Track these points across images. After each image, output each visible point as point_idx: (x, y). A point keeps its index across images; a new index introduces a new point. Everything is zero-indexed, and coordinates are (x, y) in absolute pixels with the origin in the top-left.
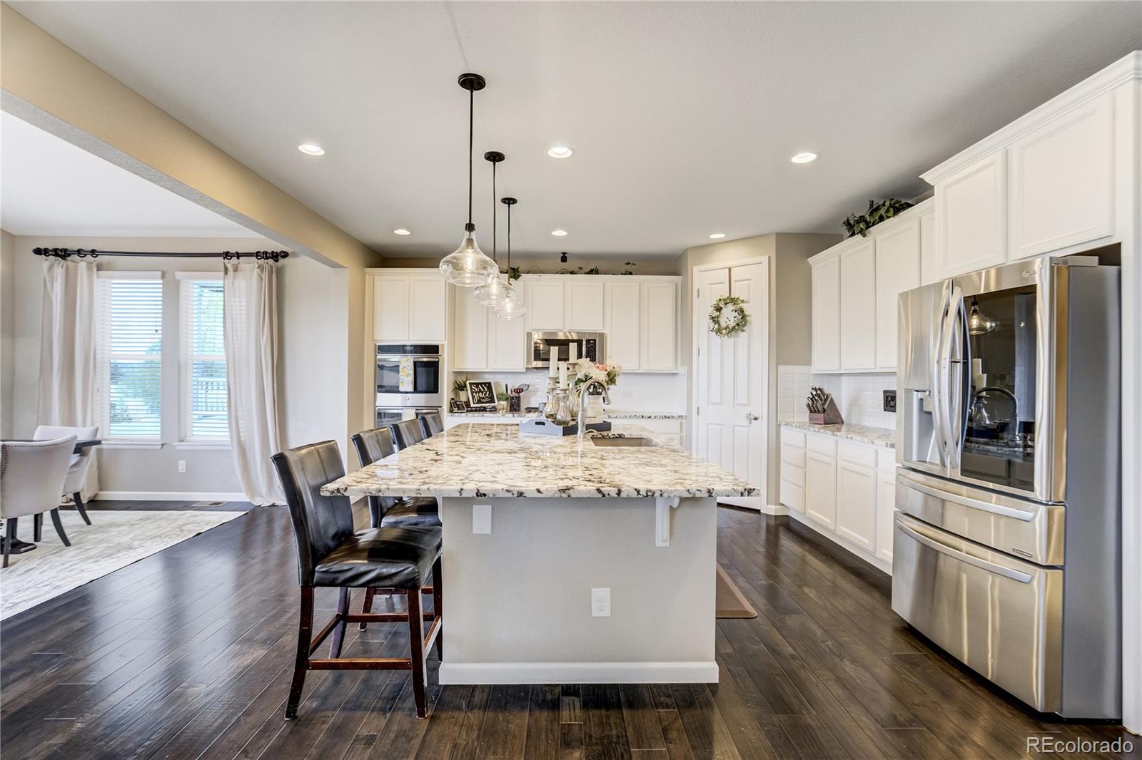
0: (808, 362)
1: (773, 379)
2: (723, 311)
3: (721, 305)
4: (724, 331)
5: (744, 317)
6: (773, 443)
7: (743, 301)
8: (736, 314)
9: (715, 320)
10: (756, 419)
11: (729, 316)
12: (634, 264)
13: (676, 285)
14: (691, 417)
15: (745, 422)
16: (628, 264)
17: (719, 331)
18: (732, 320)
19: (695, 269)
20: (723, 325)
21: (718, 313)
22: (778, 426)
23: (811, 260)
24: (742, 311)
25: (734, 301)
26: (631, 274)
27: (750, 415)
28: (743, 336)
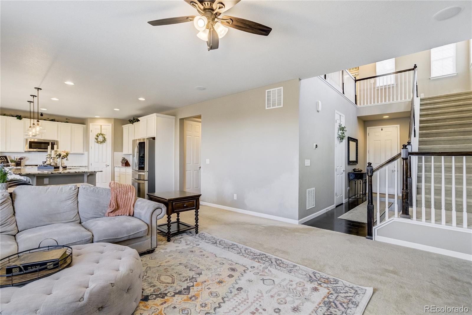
0: (122, 151)
1: (113, 156)
2: (99, 137)
3: (98, 135)
4: (99, 142)
5: (105, 139)
6: (113, 172)
7: (105, 135)
8: (103, 138)
9: (97, 139)
10: (108, 166)
11: (100, 138)
12: (69, 120)
13: (84, 128)
14: (89, 166)
15: (105, 167)
16: (67, 119)
17: (97, 142)
18: (102, 139)
19: (90, 124)
20: (99, 141)
21: (97, 137)
22: (114, 167)
23: (123, 126)
24: (104, 137)
25: (102, 135)
26: (68, 122)
27: (106, 165)
28: (104, 144)
